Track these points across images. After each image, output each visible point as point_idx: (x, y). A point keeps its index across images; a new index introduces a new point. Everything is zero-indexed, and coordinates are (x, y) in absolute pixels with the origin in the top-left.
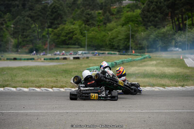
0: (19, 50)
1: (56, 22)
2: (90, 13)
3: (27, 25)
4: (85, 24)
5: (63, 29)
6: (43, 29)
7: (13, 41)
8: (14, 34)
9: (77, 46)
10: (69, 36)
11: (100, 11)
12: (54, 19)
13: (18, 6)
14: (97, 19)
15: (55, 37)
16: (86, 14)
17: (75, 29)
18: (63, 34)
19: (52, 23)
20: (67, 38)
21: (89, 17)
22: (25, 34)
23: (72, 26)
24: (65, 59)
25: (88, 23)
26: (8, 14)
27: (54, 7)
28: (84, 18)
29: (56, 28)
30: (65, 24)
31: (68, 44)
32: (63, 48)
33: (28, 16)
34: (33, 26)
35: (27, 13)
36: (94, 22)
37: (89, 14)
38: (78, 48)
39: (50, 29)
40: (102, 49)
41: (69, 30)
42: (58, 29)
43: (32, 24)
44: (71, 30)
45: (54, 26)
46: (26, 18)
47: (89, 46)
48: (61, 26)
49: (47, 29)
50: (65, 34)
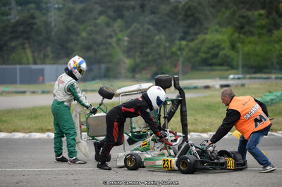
0: (137, 76)
1: (192, 31)
2: (245, 14)
3: (148, 37)
4: (240, 33)
5: (203, 42)
6: (172, 42)
7: (128, 62)
8: (129, 51)
9: (226, 68)
10: (212, 52)
11: (262, 12)
12: (190, 26)
13: (134, 8)
14: (258, 24)
15: (191, 54)
16: (239, 17)
17: (222, 40)
18: (204, 48)
19: (186, 33)
20: (209, 55)
21: (243, 20)
22: (145, 50)
23: (217, 35)
24: (207, 87)
25: (243, 31)
26: (119, 20)
27: (189, 8)
28: (236, 24)
29: (192, 40)
30: (206, 33)
31: (211, 65)
32: (203, 70)
33: (149, 24)
34: (158, 37)
35: (148, 19)
36: (252, 29)
37: (243, 17)
38: (227, 70)
39: (184, 43)
40: (266, 71)
41: (213, 43)
42: (196, 42)
43: (155, 35)
44: (217, 43)
45: (189, 38)
46: (147, 26)
47: (244, 66)
48: (201, 37)
49: (178, 43)
50: (206, 50)
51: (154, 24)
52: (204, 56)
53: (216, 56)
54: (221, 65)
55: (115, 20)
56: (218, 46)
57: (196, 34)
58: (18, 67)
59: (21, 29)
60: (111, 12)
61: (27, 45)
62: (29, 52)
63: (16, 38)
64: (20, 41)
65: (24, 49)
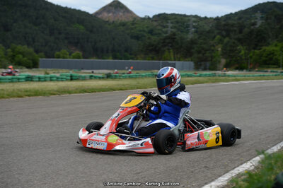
51: (239, 40)
52: (264, 58)
53: (271, 59)
54: (274, 64)
55: (224, 37)
56: (273, 53)
57: (262, 46)
58: (161, 61)
59: (167, 41)
60: (224, 33)
61: (171, 51)
62: (172, 54)
63: (165, 46)
64: (167, 47)
65: (170, 52)
